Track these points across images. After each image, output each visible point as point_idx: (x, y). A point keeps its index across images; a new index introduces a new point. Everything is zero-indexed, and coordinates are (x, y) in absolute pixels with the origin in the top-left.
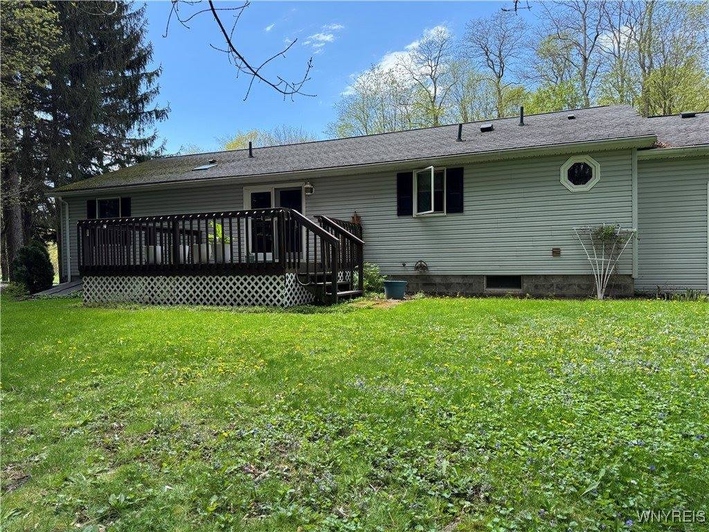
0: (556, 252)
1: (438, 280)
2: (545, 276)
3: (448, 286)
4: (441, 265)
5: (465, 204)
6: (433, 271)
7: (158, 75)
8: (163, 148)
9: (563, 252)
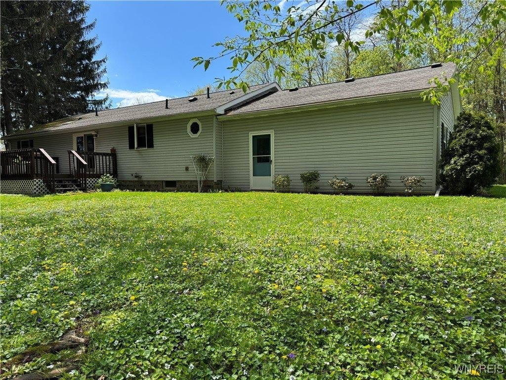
0: (187, 169)
1: (146, 183)
2: (184, 181)
3: (150, 186)
4: (147, 176)
5: (154, 143)
6: (144, 179)
7: (104, 61)
8: (110, 105)
9: (189, 169)
